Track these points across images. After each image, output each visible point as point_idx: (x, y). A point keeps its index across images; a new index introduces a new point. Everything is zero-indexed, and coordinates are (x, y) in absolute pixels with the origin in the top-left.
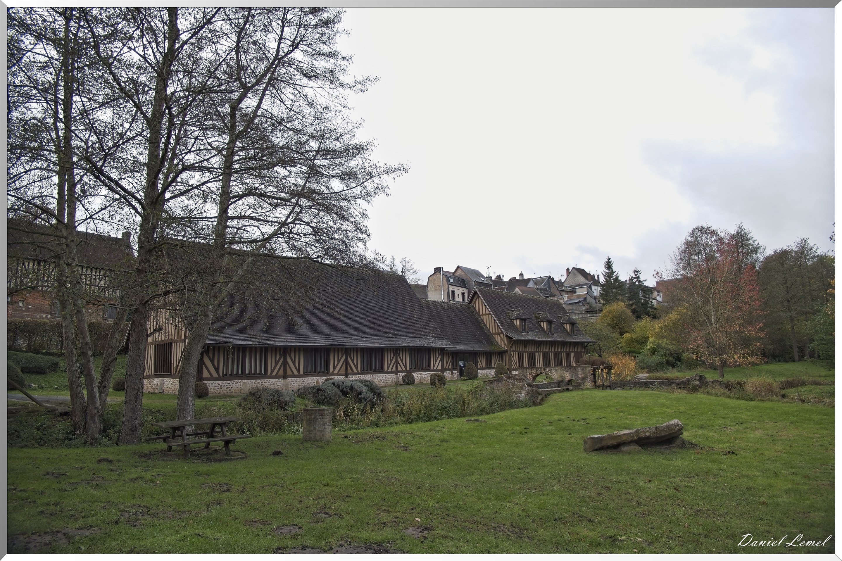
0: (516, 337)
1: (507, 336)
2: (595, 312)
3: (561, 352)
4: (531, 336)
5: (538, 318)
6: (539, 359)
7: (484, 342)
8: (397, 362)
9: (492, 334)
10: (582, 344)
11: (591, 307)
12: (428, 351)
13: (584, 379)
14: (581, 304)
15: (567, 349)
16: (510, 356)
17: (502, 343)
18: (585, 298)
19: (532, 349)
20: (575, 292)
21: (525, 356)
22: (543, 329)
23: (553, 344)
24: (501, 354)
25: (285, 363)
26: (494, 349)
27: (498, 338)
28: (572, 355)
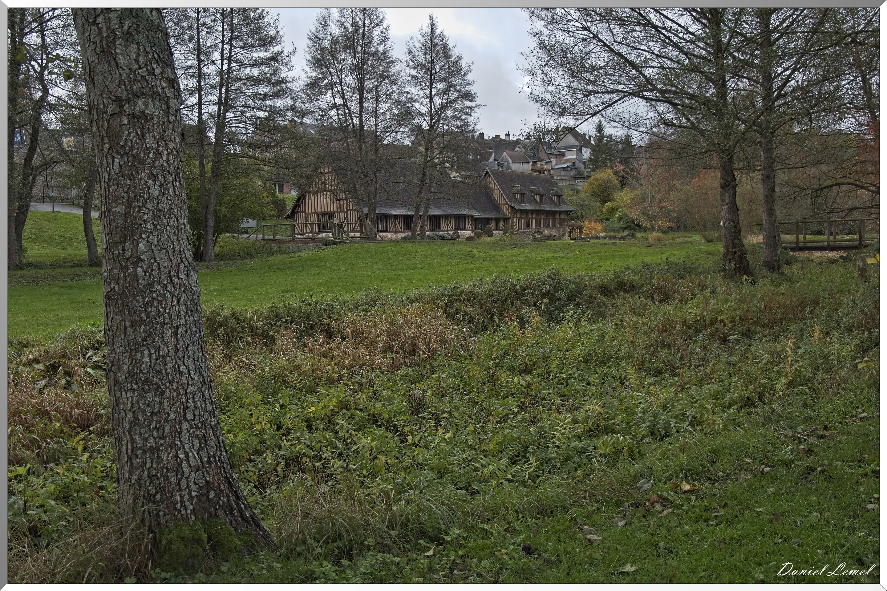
0: (517, 207)
1: (511, 206)
2: (584, 178)
3: (549, 219)
4: (528, 207)
5: (532, 192)
6: (533, 224)
7: (495, 211)
8: (447, 224)
9: (499, 205)
10: (566, 212)
11: (579, 173)
12: (464, 217)
13: (564, 235)
14: (569, 169)
15: (554, 216)
16: (513, 221)
17: (507, 211)
18: (574, 163)
19: (527, 216)
20: (564, 155)
21: (523, 221)
22: (536, 200)
23: (543, 212)
24: (506, 220)
25: (395, 224)
26: (502, 216)
27: (504, 208)
28: (557, 221)
